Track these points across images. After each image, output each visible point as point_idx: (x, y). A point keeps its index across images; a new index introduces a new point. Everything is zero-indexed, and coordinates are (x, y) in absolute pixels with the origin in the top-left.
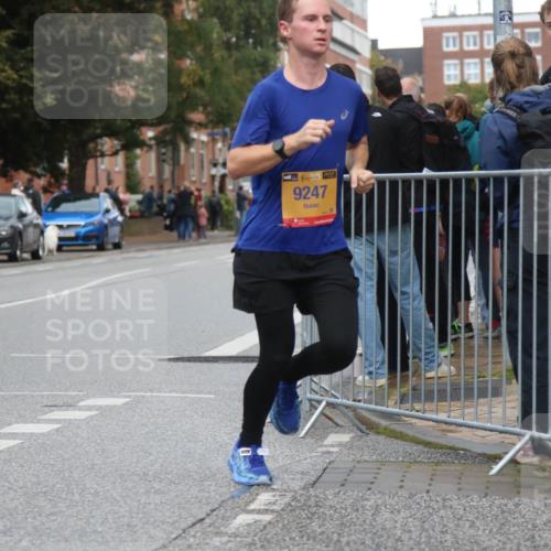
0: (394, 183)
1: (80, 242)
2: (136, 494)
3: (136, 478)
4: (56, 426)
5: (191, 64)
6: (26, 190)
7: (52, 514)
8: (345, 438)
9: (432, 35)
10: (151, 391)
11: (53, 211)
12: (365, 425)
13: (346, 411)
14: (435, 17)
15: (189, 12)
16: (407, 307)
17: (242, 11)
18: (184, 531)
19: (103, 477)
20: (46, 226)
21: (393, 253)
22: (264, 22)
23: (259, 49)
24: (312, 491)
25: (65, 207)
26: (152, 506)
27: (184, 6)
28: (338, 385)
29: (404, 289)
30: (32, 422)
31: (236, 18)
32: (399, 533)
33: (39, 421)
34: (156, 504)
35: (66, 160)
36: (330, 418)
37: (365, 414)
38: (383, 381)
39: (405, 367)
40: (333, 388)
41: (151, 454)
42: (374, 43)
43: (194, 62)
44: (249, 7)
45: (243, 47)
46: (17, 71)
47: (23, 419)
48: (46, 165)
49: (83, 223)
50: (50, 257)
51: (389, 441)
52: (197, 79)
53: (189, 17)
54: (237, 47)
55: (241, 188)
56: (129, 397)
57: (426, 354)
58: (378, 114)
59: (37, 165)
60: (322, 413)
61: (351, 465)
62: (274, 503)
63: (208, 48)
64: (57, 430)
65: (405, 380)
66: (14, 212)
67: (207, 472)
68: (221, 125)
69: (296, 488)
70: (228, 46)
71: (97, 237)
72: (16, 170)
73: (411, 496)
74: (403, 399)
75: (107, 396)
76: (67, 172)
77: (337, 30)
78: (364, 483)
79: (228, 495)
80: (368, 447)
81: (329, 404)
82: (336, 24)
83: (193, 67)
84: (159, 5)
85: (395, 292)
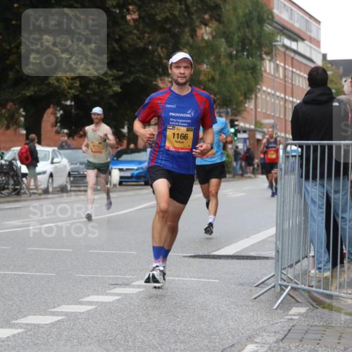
1: (134, 180)
3: (169, 333)
4: (118, 298)
5: (207, 68)
8: (303, 310)
10: (178, 276)
11: (117, 160)
12: (317, 302)
13: (303, 292)
15: (207, 34)
16: (344, 227)
17: (240, 34)
19: (148, 331)
20: (112, 169)
21: (337, 192)
22: (254, 41)
23: (251, 59)
24: (281, 344)
25: (125, 157)
27: (203, 31)
28: (299, 276)
29: (344, 215)
30: (103, 295)
31: (236, 38)
33: (107, 294)
35: (126, 128)
36: (293, 297)
37: (316, 295)
38: (328, 274)
42: (324, 56)
43: (209, 66)
44: (245, 32)
45: (240, 57)
47: (97, 293)
49: (136, 168)
50: (115, 189)
51: (331, 313)
52: (210, 77)
53: (206, 38)
54: (237, 57)
55: (237, 147)
60: (288, 294)
61: (306, 328)
63: (218, 57)
64: (118, 300)
67: (214, 330)
68: (225, 107)
69: (271, 342)
70: (230, 56)
71: (144, 177)
73: (346, 349)
74: (341, 286)
76: (127, 135)
77: (301, 47)
78: (316, 339)
79: (227, 346)
80: (317, 316)
81: (293, 288)
82: (301, 43)
83: (209, 70)
84: (187, 30)
85: (336, 217)
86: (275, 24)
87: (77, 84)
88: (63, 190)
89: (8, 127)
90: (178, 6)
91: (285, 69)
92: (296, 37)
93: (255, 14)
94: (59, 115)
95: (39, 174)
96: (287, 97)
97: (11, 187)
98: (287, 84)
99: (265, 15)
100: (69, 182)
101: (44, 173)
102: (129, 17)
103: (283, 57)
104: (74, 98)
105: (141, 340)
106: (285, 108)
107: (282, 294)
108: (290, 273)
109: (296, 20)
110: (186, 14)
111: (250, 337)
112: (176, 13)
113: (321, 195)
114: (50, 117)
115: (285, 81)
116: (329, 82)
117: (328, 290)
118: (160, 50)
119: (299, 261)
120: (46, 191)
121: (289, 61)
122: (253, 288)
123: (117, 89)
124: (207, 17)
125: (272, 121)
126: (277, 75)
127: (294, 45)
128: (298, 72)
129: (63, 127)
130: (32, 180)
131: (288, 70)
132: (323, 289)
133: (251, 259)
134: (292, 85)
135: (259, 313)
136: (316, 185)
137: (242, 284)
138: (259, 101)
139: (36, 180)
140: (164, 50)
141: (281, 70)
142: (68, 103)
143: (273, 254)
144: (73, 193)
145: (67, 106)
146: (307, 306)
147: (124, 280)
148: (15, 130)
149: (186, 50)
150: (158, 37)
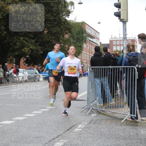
0: (105, 68)
4: (42, 112)
6: (37, 69)
7: (42, 128)
8: (95, 115)
9: (111, 41)
10: (59, 106)
12: (99, 113)
13: (95, 110)
14: (112, 38)
18: (65, 131)
21: (104, 81)
22: (81, 39)
23: (80, 44)
24: (89, 125)
26: (59, 127)
27: (66, 36)
28: (94, 105)
29: (106, 88)
31: (75, 38)
32: (105, 132)
33: (39, 111)
37: (99, 111)
38: (102, 105)
39: (106, 102)
42: (101, 43)
44: (78, 36)
46: (36, 47)
47: (36, 110)
48: (41, 64)
51: (103, 116)
53: (67, 37)
54: (76, 43)
56: (56, 107)
58: (103, 56)
59: (39, 64)
60: (91, 110)
61: (96, 120)
62: (82, 127)
63: (70, 43)
65: (106, 104)
66: (34, 72)
69: (86, 124)
70: (74, 43)
73: (107, 126)
74: (106, 108)
78: (98, 123)
79: (73, 125)
80: (99, 117)
81: (92, 109)
82: (94, 39)
84: (61, 35)
86: (87, 34)
87: (30, 51)
88: (26, 81)
89: (10, 64)
90: (59, 29)
92: (92, 37)
93: (81, 31)
94: (25, 60)
95: (19, 77)
96: (90, 55)
97: (11, 81)
98: (90, 51)
99: (84, 31)
100: (28, 79)
101: (21, 76)
102: (45, 32)
103: (89, 43)
104: (30, 55)
105: (49, 124)
107: (89, 110)
108: (91, 104)
109: (92, 32)
110: (61, 31)
111: (80, 123)
112: (58, 31)
113: (100, 82)
114: (22, 60)
118: (54, 41)
119: (94, 101)
120: (21, 82)
121: (91, 44)
122: (81, 109)
123: (42, 52)
124: (67, 32)
125: (86, 61)
127: (92, 40)
128: (93, 47)
129: (26, 63)
130: (18, 79)
131: (90, 47)
132: (101, 109)
135: (82, 116)
137: (78, 108)
138: (82, 56)
139: (19, 78)
141: (88, 47)
142: (28, 56)
143: (86, 99)
144: (29, 82)
146: (96, 114)
147: (44, 107)
148: (12, 64)
149: (61, 41)
150: (53, 37)
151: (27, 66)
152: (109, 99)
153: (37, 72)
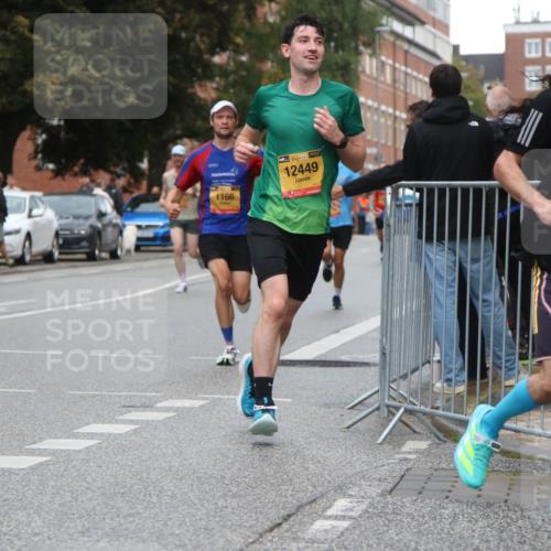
2: (214, 497)
3: (213, 481)
4: (133, 427)
5: (272, 67)
6: (108, 189)
7: (129, 515)
8: (423, 445)
9: (515, 41)
11: (132, 211)
12: (444, 433)
13: (423, 417)
14: (518, 23)
15: (272, 14)
16: (487, 314)
17: (324, 15)
18: (261, 535)
20: (124, 226)
21: (475, 260)
22: (346, 26)
23: (341, 52)
24: (389, 498)
25: (144, 207)
26: (230, 510)
27: (266, 9)
28: (416, 393)
29: (486, 297)
30: (110, 422)
32: (477, 542)
33: (117, 422)
34: (233, 509)
35: (146, 161)
36: (408, 425)
37: (443, 421)
38: (462, 388)
39: (484, 375)
40: (411, 394)
41: (228, 458)
42: (456, 49)
43: (275, 65)
44: (331, 11)
47: (101, 419)
48: (126, 165)
49: (161, 224)
50: (126, 257)
53: (271, 19)
56: (207, 399)
57: (507, 361)
59: (116, 165)
60: (400, 420)
61: (428, 473)
62: (351, 510)
64: (135, 430)
65: (484, 387)
66: (93, 211)
67: (285, 477)
69: (374, 495)
72: (96, 169)
73: (489, 505)
75: (184, 397)
76: (147, 172)
77: (419, 34)
78: (443, 491)
79: (305, 500)
80: (445, 455)
81: (406, 411)
82: (419, 29)
83: (275, 70)
84: (241, 7)
85: (474, 300)
88: (48, 258)
91: (394, 69)
92: (411, 18)
94: (40, 141)
95: (9, 233)
96: (398, 113)
98: (398, 93)
100: (56, 247)
101: (17, 232)
103: (391, 50)
105: (170, 493)
106: (395, 130)
107: (391, 420)
108: (403, 388)
111: (340, 488)
113: (451, 265)
114: (25, 145)
115: (395, 88)
116: (463, 88)
117: (462, 413)
118: (198, 38)
119: (416, 369)
120: (20, 261)
121: (401, 55)
122: (345, 412)
125: (374, 151)
126: (382, 79)
127: (408, 32)
128: (415, 74)
129: (47, 159)
131: (400, 70)
132: (455, 412)
133: (343, 366)
134: (406, 93)
135: (354, 451)
136: (443, 250)
137: (327, 406)
140: (205, 39)
141: (388, 70)
142: (55, 122)
143: (376, 357)
144: (63, 264)
145: (53, 127)
146: (429, 438)
147: (144, 400)
149: (239, 40)
150: (196, 18)
151: (50, 174)
152: (500, 358)
153: (107, 205)
